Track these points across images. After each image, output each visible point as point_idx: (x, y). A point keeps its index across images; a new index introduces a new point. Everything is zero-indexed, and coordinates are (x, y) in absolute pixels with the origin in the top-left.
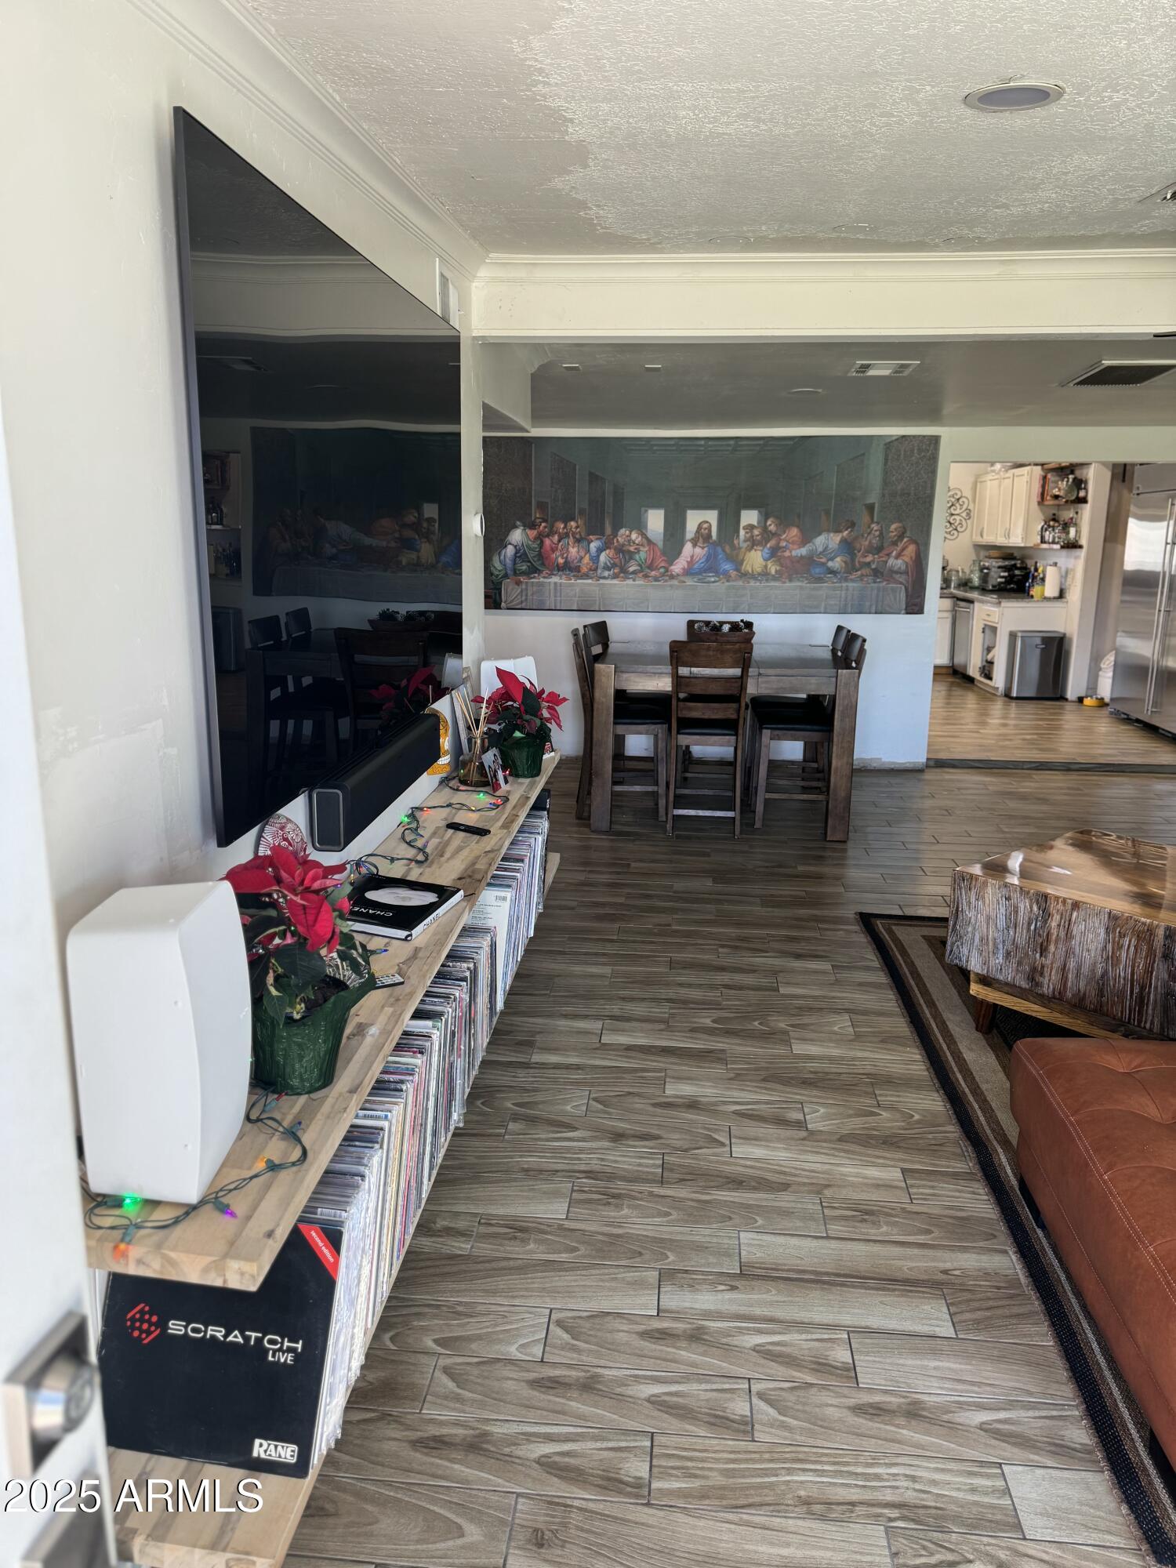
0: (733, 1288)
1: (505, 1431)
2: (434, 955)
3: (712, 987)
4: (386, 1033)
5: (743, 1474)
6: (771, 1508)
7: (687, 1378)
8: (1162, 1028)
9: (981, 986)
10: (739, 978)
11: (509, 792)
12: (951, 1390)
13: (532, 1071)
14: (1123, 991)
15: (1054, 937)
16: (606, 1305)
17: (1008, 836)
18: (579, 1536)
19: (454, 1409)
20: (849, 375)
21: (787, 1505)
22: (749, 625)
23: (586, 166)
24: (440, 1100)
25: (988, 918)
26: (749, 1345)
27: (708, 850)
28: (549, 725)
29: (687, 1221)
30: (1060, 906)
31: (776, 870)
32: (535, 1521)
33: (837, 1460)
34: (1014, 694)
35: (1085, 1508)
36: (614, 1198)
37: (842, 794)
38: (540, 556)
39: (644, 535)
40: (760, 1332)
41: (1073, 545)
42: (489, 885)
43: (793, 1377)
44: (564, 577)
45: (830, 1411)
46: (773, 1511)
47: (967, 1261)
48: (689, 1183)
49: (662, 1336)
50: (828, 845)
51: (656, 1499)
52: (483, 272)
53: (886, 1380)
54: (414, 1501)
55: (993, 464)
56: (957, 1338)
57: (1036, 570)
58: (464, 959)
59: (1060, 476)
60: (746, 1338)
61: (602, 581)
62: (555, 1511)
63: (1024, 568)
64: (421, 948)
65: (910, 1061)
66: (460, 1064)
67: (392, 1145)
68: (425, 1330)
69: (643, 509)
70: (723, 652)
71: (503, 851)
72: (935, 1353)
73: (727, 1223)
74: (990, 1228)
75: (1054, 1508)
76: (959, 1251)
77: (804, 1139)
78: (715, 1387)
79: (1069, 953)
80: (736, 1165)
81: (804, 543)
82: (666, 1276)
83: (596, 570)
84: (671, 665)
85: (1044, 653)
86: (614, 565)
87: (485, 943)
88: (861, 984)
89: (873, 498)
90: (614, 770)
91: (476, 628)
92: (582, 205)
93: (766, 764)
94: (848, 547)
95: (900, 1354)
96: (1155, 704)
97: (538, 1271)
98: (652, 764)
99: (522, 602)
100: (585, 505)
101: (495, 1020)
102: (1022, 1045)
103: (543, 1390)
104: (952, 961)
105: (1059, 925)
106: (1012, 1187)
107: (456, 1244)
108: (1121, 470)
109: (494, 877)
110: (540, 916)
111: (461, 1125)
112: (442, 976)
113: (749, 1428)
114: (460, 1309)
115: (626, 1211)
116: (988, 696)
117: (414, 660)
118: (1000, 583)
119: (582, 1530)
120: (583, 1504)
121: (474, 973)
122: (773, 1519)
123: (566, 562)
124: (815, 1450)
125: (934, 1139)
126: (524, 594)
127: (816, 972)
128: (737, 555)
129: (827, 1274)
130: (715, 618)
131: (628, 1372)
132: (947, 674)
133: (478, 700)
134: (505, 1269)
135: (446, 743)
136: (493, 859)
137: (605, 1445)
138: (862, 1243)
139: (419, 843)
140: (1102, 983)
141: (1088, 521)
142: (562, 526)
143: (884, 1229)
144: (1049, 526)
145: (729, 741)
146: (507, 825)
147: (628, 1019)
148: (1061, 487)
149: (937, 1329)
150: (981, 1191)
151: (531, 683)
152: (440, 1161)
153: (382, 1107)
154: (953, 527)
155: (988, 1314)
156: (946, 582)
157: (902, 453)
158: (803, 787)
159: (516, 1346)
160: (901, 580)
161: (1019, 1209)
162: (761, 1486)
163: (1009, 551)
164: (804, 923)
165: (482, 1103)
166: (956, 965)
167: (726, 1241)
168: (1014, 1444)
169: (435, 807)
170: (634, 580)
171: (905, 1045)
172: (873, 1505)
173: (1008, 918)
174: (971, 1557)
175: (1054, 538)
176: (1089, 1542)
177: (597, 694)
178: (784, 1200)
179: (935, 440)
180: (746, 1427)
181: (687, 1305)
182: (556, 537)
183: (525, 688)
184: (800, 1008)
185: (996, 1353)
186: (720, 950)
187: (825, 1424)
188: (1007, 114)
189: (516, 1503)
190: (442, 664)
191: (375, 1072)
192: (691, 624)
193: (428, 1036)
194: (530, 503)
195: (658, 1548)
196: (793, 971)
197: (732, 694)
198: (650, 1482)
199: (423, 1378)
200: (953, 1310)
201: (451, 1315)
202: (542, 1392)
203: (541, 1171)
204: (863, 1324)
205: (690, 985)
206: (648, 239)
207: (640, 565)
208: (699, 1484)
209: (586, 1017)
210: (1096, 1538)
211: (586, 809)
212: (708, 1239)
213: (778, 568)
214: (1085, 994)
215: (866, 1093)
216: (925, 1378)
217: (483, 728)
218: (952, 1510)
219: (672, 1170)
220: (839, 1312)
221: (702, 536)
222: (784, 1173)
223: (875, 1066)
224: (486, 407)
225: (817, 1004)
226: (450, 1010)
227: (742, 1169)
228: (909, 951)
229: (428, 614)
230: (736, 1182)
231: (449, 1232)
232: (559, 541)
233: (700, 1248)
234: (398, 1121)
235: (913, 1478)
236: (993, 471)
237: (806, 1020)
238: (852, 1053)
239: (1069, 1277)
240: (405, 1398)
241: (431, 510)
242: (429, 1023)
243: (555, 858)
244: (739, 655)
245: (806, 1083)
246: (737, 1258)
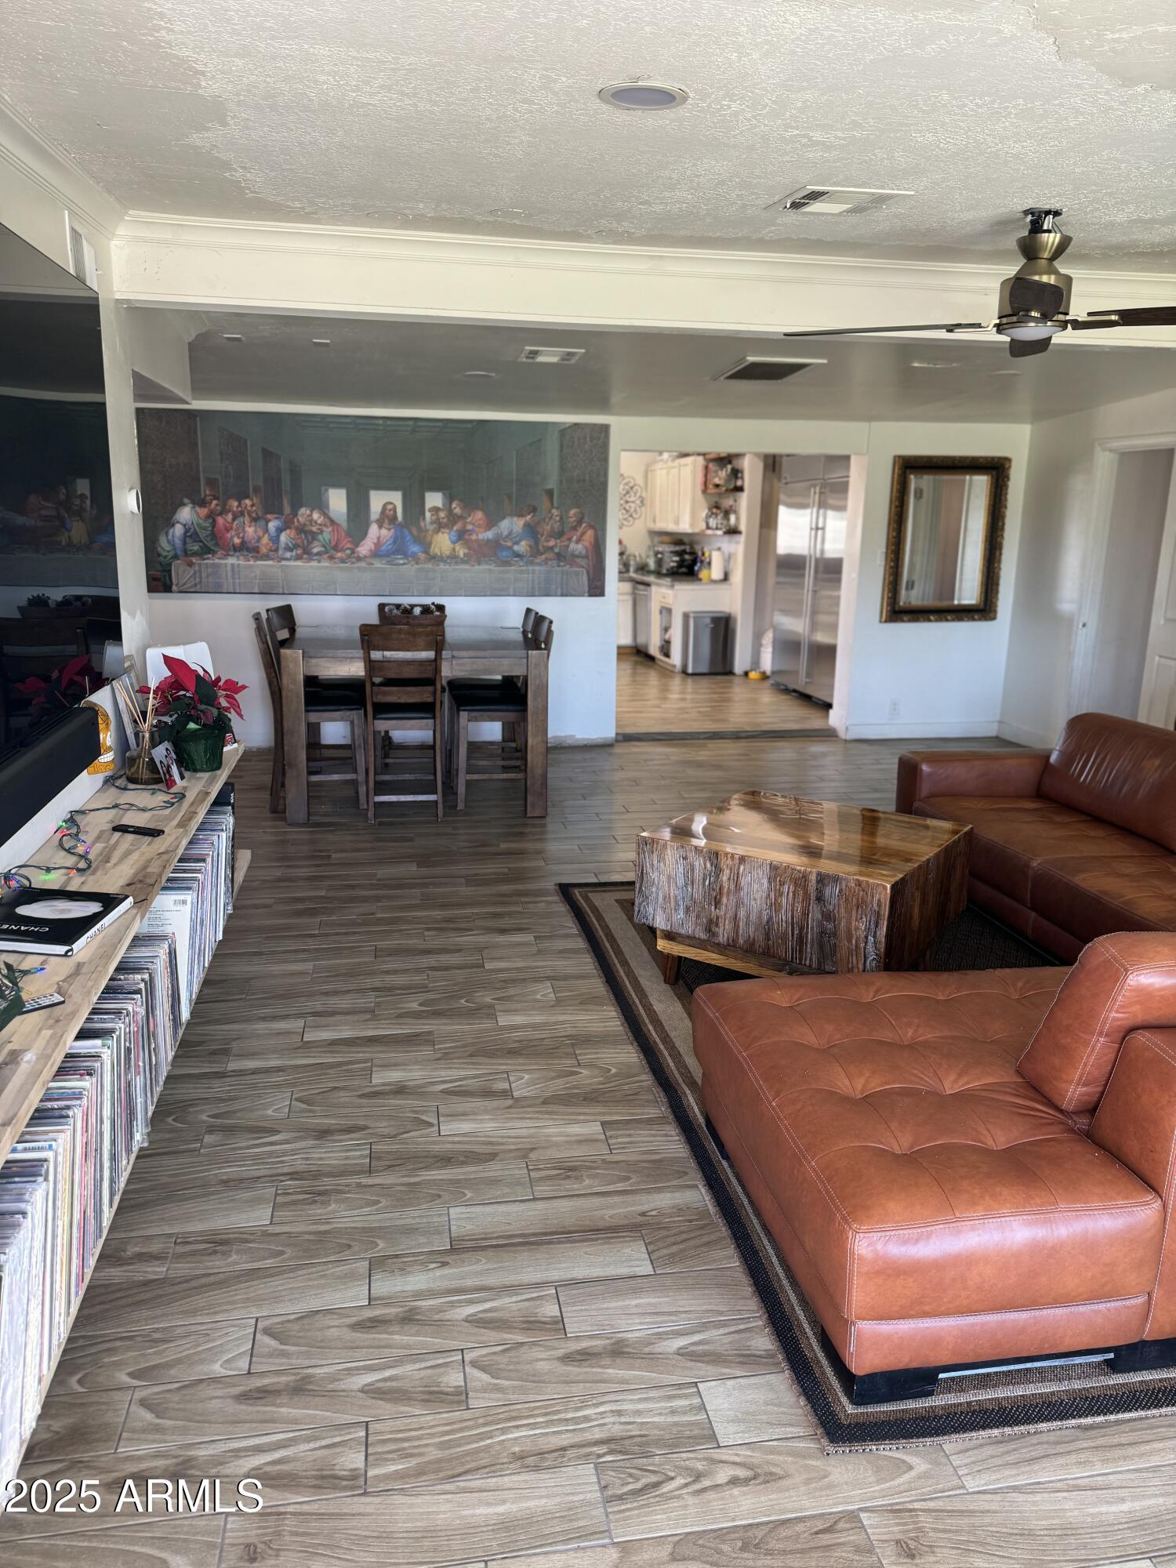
0: (444, 1264)
1: (211, 1452)
2: (99, 969)
3: (418, 971)
4: (45, 1057)
5: (457, 1443)
6: (487, 1470)
7: (400, 1361)
8: (819, 963)
9: (666, 941)
10: (446, 959)
11: (185, 788)
12: (651, 1323)
13: (228, 1079)
14: (786, 933)
15: (726, 890)
16: (315, 1304)
17: (688, 801)
18: (294, 1541)
19: (154, 1441)
20: (519, 360)
21: (503, 1464)
22: (441, 608)
23: (224, 124)
24: (118, 1122)
25: (669, 877)
26: (460, 1317)
27: (412, 835)
28: (229, 715)
29: (396, 1207)
30: (729, 862)
31: (482, 849)
32: (247, 1536)
33: (547, 1410)
34: (690, 670)
35: (770, 1408)
36: (321, 1196)
37: (539, 771)
38: (213, 535)
39: (326, 515)
40: (471, 1302)
41: (733, 531)
42: (164, 888)
43: (506, 1340)
44: (241, 558)
45: (541, 1365)
46: (488, 1473)
47: (664, 1201)
48: (397, 1168)
49: (374, 1324)
50: (529, 821)
51: (373, 1487)
52: (121, 231)
53: (592, 1325)
54: (112, 1546)
55: (661, 453)
56: (655, 1274)
57: (703, 554)
58: (138, 970)
59: (720, 466)
60: (458, 1310)
61: (284, 563)
62: (267, 1521)
63: (693, 553)
64: (84, 963)
65: (608, 1019)
66: (139, 1082)
67: (59, 1177)
68: (117, 1365)
69: (323, 489)
70: (414, 635)
71: (180, 852)
72: (636, 1292)
73: (437, 1202)
74: (682, 1167)
75: (743, 1413)
76: (656, 1192)
77: (510, 1107)
78: (429, 1364)
79: (739, 904)
80: (444, 1143)
81: (489, 527)
82: (377, 1264)
83: (277, 550)
84: (363, 648)
85: (714, 632)
86: (296, 546)
87: (162, 951)
88: (561, 952)
89: (552, 483)
90: (309, 759)
91: (138, 612)
92: (226, 165)
93: (466, 746)
94: (532, 531)
95: (604, 1299)
96: (809, 675)
97: (241, 1282)
98: (350, 751)
99: (196, 585)
100: (260, 483)
101: (181, 1032)
102: (701, 992)
103: (250, 1402)
104: (640, 920)
105: (729, 879)
106: (700, 1125)
107: (150, 1269)
108: (770, 461)
109: (169, 880)
110: (230, 918)
111: (146, 1145)
112: (111, 991)
113: (464, 1398)
114: (156, 1336)
115: (333, 1206)
116: (667, 672)
117: (72, 649)
118: (673, 567)
119: (297, 1534)
120: (298, 1508)
121: (151, 985)
122: (489, 1480)
123: (243, 543)
124: (527, 1405)
125: (630, 1089)
126: (197, 575)
127: (519, 944)
128: (425, 537)
129: (534, 1235)
130: (406, 601)
131: (341, 1367)
132: (631, 654)
133: (144, 690)
134: (205, 1286)
135: (107, 738)
136: (168, 861)
137: (318, 1444)
138: (565, 1200)
139: (81, 849)
140: (767, 929)
141: (746, 507)
142: (236, 504)
143: (587, 1182)
144: (713, 513)
145: (427, 725)
146: (183, 824)
147: (333, 1014)
148: (721, 476)
149: (637, 1269)
150: (673, 1133)
151: (204, 670)
152: (122, 1185)
153: (45, 1137)
154: (630, 515)
155: (681, 1247)
156: (625, 566)
157: (576, 441)
158: (503, 766)
159: (220, 1363)
160: (582, 564)
161: (706, 1144)
162: (477, 1451)
163: (680, 537)
164: (506, 899)
165: (174, 1120)
166: (644, 924)
167: (435, 1219)
168: (708, 1362)
169: (98, 809)
170: (319, 561)
171: (603, 1005)
172: (583, 1446)
173: (686, 876)
174: (672, 1474)
175: (717, 524)
176: (774, 1437)
177: (285, 681)
178: (493, 1169)
179: (605, 429)
180: (460, 1397)
181: (398, 1288)
182: (230, 517)
183: (198, 676)
184: (504, 981)
185: (690, 1281)
186: (426, 933)
187: (536, 1379)
188: (640, 113)
189: (225, 1524)
190: (102, 653)
191: (34, 1100)
192: (382, 607)
193: (97, 1056)
194: (199, 479)
195: (376, 1534)
196: (497, 946)
197: (427, 677)
198: (366, 1471)
199: (118, 1416)
200: (651, 1248)
201: (147, 1344)
202: (249, 1404)
203: (241, 1180)
204: (569, 1276)
205: (395, 972)
206: (303, 208)
207: (324, 546)
208: (415, 1462)
209: (286, 1017)
210: (780, 1432)
211: (281, 801)
212: (418, 1220)
213: (466, 551)
214: (754, 940)
215: (567, 1054)
216: (627, 1317)
217: (151, 720)
218: (655, 1435)
219: (379, 1158)
220: (546, 1270)
221: (387, 517)
222: (491, 1143)
223: (575, 1027)
224: (137, 377)
225: (521, 976)
226: (122, 1026)
227: (449, 1146)
228: (604, 915)
229: (84, 599)
230: (446, 1160)
231: (142, 1257)
232: (234, 519)
233: (410, 1231)
234: (65, 1150)
235: (619, 1413)
236: (662, 460)
237: (511, 991)
238: (553, 1019)
239: (751, 1202)
240: (97, 1440)
241: (83, 486)
242: (98, 1042)
243: (245, 857)
244: (431, 638)
245: (512, 1053)
246: (447, 1234)
